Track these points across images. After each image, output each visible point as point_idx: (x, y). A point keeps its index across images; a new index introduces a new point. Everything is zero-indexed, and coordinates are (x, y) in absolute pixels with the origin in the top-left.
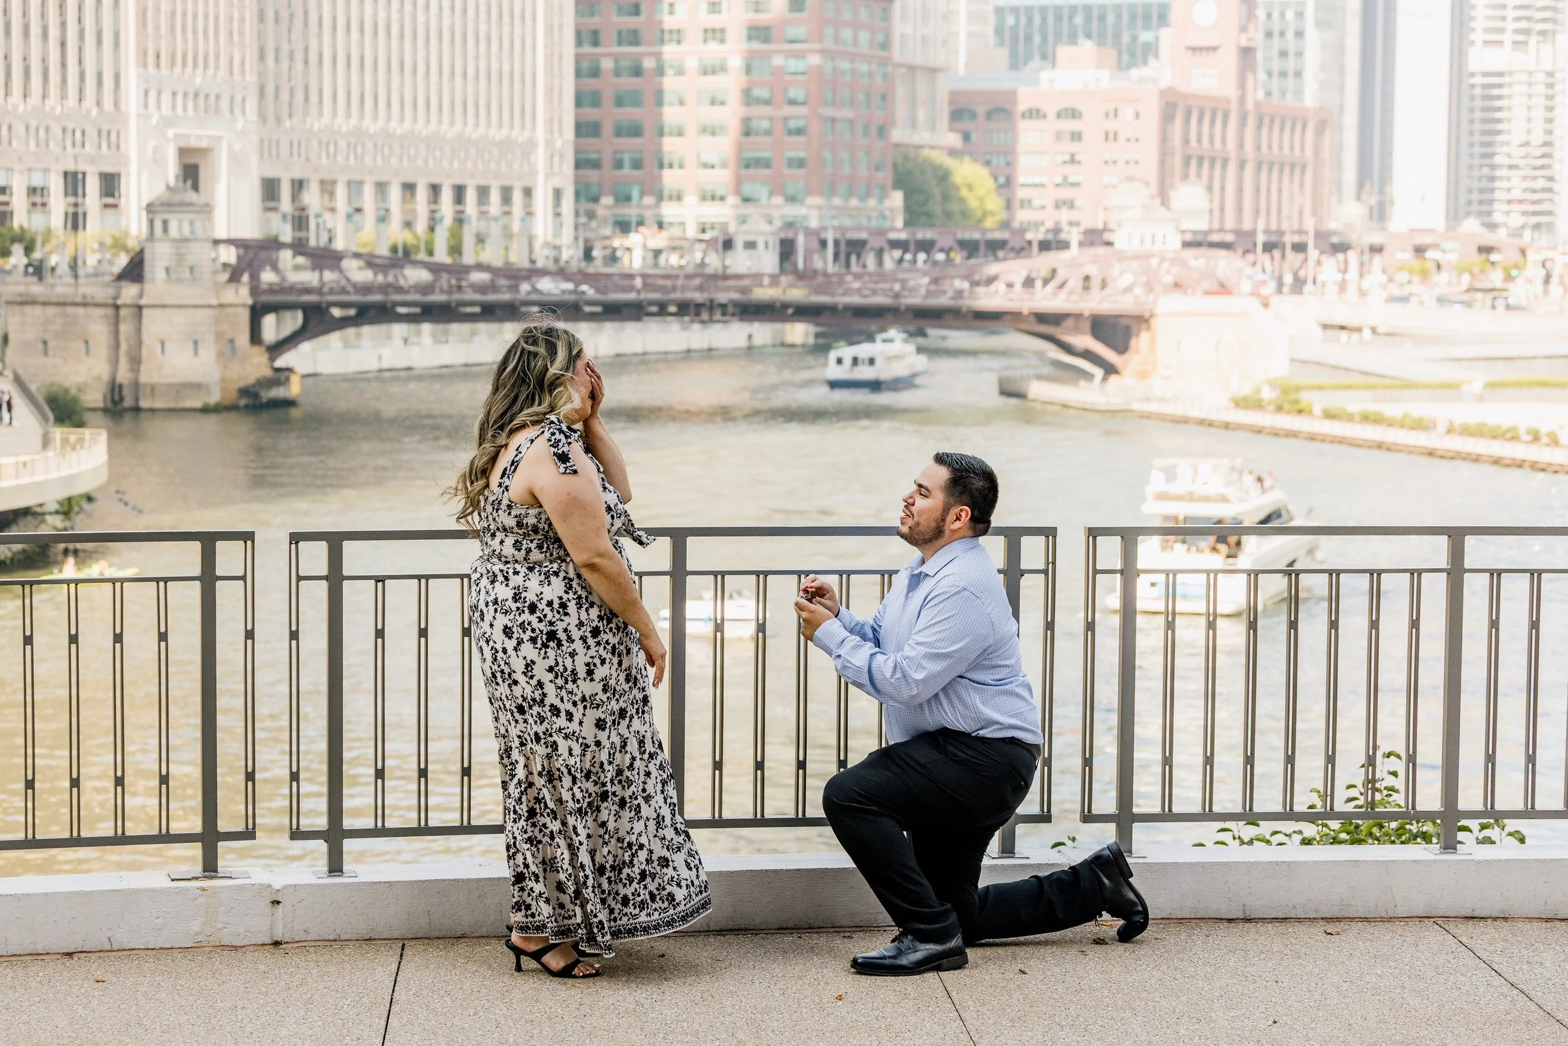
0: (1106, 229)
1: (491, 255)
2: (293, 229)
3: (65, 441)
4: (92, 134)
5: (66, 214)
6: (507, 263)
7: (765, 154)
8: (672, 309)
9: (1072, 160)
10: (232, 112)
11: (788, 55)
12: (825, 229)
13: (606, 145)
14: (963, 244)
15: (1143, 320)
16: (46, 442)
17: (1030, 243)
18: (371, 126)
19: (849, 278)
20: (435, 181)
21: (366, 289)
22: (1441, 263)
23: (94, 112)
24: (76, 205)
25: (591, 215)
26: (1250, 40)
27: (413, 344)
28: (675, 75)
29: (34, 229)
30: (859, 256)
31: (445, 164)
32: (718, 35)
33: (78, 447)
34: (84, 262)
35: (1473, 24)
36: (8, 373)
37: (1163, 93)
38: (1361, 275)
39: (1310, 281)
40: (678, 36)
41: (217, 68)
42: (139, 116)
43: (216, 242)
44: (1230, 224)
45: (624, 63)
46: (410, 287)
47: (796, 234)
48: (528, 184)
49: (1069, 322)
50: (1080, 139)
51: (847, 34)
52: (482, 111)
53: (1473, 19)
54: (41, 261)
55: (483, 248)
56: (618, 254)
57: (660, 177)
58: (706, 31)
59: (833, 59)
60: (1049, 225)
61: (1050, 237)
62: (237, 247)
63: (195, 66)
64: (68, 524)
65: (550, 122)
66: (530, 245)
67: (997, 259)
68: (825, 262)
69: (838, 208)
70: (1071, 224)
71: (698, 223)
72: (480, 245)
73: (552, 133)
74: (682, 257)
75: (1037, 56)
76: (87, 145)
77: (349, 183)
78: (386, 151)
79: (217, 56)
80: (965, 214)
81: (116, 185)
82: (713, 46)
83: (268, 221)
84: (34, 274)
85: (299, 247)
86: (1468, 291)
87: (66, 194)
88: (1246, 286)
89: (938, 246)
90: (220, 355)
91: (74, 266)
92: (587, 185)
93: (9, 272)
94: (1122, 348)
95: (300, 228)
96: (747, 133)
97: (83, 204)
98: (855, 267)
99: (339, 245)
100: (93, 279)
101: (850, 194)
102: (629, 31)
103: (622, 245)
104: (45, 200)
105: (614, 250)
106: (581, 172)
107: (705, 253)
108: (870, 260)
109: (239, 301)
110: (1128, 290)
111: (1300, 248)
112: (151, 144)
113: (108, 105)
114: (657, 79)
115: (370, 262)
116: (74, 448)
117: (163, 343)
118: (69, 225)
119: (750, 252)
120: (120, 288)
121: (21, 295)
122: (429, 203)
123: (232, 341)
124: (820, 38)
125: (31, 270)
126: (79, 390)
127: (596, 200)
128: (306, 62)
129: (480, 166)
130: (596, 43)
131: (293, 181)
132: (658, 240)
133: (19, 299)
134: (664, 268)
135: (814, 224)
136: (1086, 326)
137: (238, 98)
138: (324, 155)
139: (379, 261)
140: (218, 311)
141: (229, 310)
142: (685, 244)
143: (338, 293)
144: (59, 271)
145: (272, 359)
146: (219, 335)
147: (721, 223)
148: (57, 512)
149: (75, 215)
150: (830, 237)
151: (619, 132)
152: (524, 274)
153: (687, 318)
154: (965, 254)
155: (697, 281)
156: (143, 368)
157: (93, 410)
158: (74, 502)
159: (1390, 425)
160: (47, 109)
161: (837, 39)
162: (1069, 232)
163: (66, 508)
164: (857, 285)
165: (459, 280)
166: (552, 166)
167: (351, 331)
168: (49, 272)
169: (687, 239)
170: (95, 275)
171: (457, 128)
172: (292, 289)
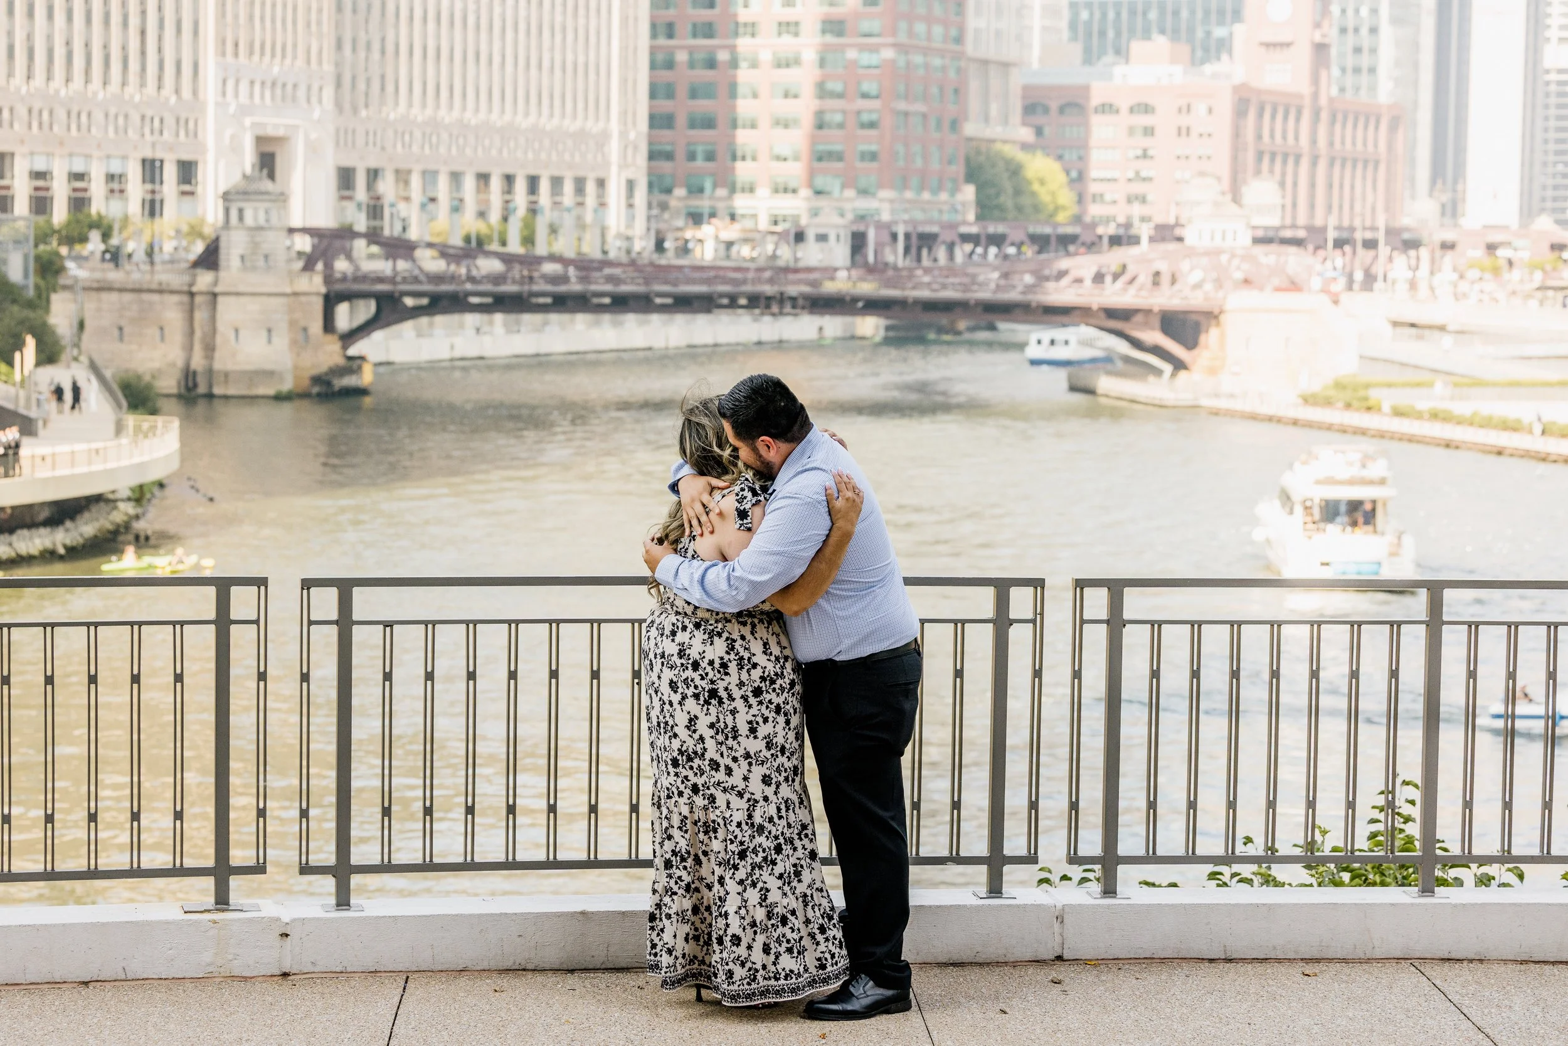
0: (1178, 224)
1: (564, 246)
2: (368, 218)
3: (138, 429)
4: (170, 121)
5: (144, 201)
6: (579, 254)
7: (838, 147)
8: (743, 301)
9: (1145, 155)
10: (309, 100)
11: (862, 48)
12: (896, 223)
13: (678, 138)
14: (1034, 239)
15: (1212, 316)
16: (119, 429)
17: (1100, 237)
18: (445, 115)
19: (919, 272)
20: (509, 171)
21: (438, 278)
22: (1513, 260)
23: (173, 99)
24: (153, 192)
25: (664, 207)
26: (1324, 36)
27: (485, 333)
28: (749, 68)
29: (111, 216)
30: (930, 250)
31: (519, 154)
32: (792, 29)
33: (150, 434)
34: (161, 249)
35: (1548, 21)
36: (83, 359)
37: (1236, 89)
38: (1432, 273)
39: (1380, 277)
40: (752, 29)
41: (295, 57)
42: (217, 104)
43: (291, 231)
44: (1302, 220)
45: (700, 56)
46: (483, 277)
47: (867, 227)
48: (601, 175)
49: (1139, 318)
50: (1152, 134)
51: (920, 28)
52: (557, 102)
53: (1549, 15)
54: (118, 248)
55: (556, 239)
56: (690, 245)
57: (733, 169)
58: (780, 24)
59: (907, 53)
60: (1121, 219)
61: (1121, 231)
62: (312, 236)
63: (273, 55)
64: (139, 510)
65: (624, 113)
66: (603, 235)
67: (1068, 254)
68: (895, 256)
69: (909, 201)
70: (1143, 219)
71: (771, 215)
72: (553, 236)
73: (625, 124)
74: (753, 248)
75: (1110, 51)
76: (166, 133)
77: (424, 173)
78: (461, 141)
79: (295, 46)
80: (1037, 208)
81: (193, 173)
82: (787, 39)
83: (343, 209)
84: (111, 260)
85: (373, 236)
86: (1539, 289)
87: (144, 181)
88: (1316, 283)
89: (1008, 241)
90: (294, 343)
91: (150, 253)
92: (661, 177)
93: (86, 259)
94: (1191, 344)
95: (375, 218)
96: (820, 126)
97: (161, 192)
98: (926, 262)
99: (413, 235)
100: (169, 266)
101: (922, 187)
102: (704, 24)
103: (694, 237)
104: (123, 186)
105: (687, 241)
106: (654, 163)
107: (777, 245)
108: (941, 253)
109: (313, 289)
110: (1197, 286)
111: (1371, 244)
112: (228, 133)
113: (186, 93)
114: (731, 72)
115: (444, 252)
116: (146, 436)
117: (237, 331)
118: (147, 212)
119: (822, 244)
120: (194, 276)
121: (98, 281)
122: (503, 193)
123: (305, 330)
124: (894, 32)
125: (108, 256)
126: (153, 377)
127: (669, 191)
128: (383, 52)
129: (554, 157)
130: (670, 35)
131: (368, 171)
132: (730, 232)
133: (95, 285)
134: (736, 260)
135: (886, 217)
136: (1156, 322)
137: (315, 88)
138: (399, 146)
139: (451, 251)
140: (292, 299)
141: (303, 299)
142: (757, 236)
143: (411, 283)
144: (135, 258)
145: (345, 348)
146: (292, 323)
147: (793, 216)
148: (129, 499)
149: (152, 202)
150: (901, 230)
151: (693, 124)
152: (595, 265)
153: (757, 311)
154: (1036, 248)
155: (767, 274)
156: (217, 355)
157: (168, 396)
158: (145, 489)
159: (1459, 423)
160: (127, 97)
161: (911, 34)
162: (1139, 228)
163: (137, 495)
164: (926, 279)
165: (529, 271)
166: (625, 157)
167: (424, 320)
168: (126, 258)
169: (759, 232)
170: (172, 262)
171: (532, 119)
172: (365, 278)
